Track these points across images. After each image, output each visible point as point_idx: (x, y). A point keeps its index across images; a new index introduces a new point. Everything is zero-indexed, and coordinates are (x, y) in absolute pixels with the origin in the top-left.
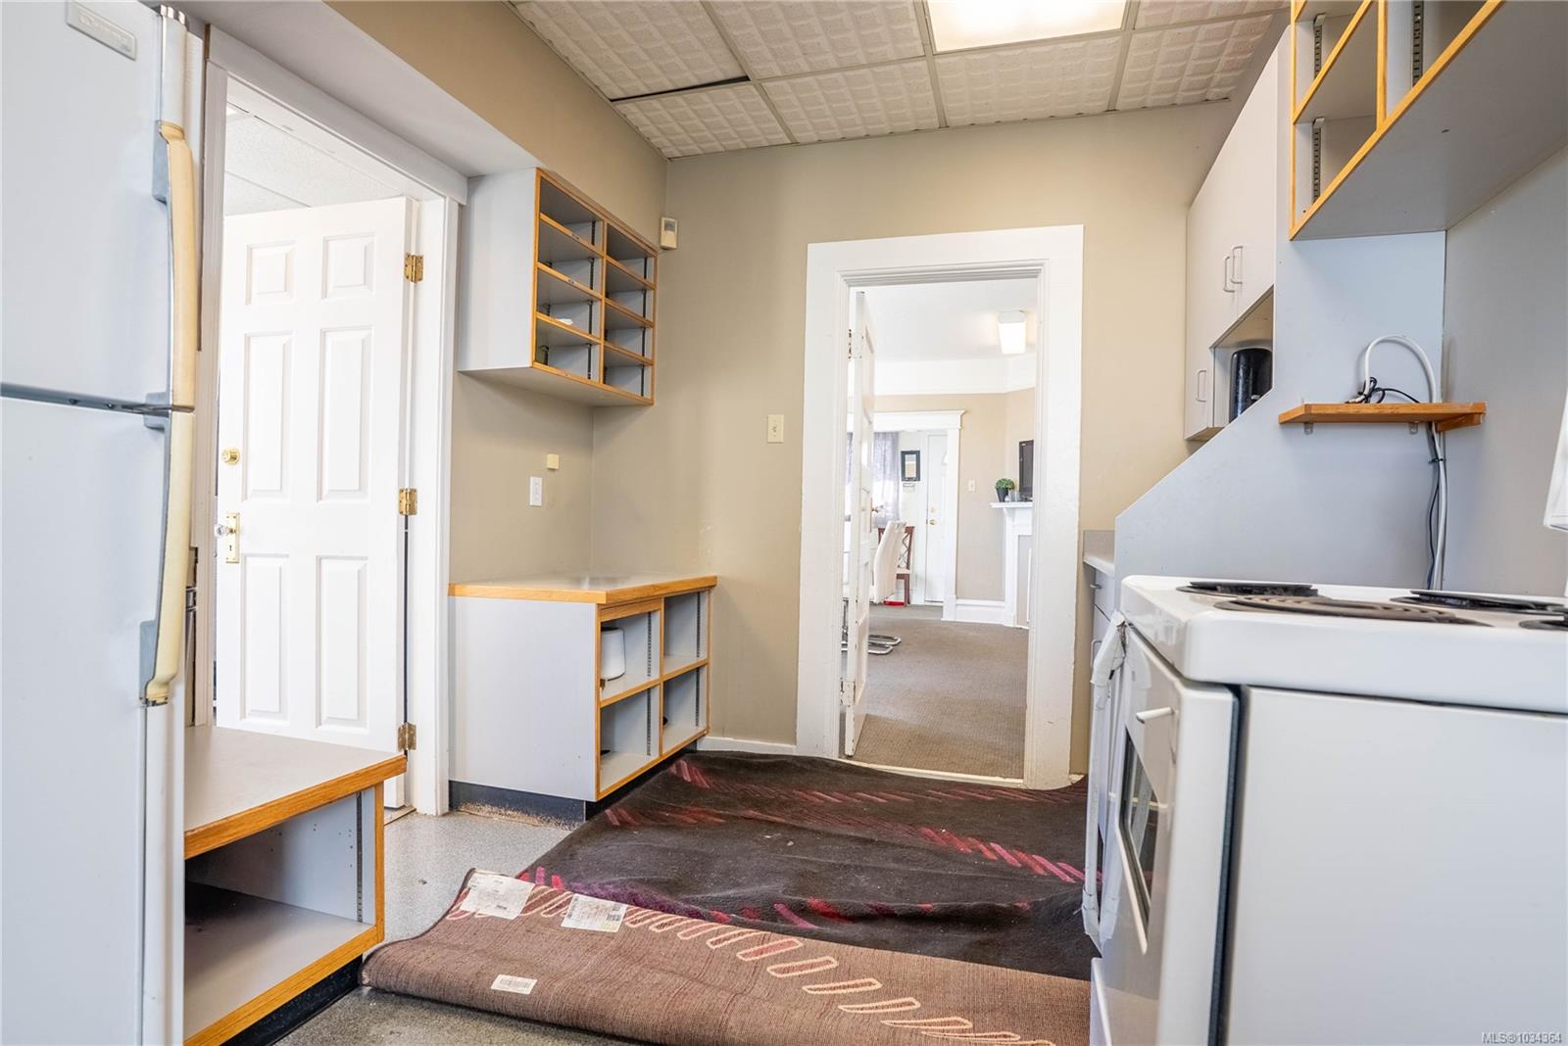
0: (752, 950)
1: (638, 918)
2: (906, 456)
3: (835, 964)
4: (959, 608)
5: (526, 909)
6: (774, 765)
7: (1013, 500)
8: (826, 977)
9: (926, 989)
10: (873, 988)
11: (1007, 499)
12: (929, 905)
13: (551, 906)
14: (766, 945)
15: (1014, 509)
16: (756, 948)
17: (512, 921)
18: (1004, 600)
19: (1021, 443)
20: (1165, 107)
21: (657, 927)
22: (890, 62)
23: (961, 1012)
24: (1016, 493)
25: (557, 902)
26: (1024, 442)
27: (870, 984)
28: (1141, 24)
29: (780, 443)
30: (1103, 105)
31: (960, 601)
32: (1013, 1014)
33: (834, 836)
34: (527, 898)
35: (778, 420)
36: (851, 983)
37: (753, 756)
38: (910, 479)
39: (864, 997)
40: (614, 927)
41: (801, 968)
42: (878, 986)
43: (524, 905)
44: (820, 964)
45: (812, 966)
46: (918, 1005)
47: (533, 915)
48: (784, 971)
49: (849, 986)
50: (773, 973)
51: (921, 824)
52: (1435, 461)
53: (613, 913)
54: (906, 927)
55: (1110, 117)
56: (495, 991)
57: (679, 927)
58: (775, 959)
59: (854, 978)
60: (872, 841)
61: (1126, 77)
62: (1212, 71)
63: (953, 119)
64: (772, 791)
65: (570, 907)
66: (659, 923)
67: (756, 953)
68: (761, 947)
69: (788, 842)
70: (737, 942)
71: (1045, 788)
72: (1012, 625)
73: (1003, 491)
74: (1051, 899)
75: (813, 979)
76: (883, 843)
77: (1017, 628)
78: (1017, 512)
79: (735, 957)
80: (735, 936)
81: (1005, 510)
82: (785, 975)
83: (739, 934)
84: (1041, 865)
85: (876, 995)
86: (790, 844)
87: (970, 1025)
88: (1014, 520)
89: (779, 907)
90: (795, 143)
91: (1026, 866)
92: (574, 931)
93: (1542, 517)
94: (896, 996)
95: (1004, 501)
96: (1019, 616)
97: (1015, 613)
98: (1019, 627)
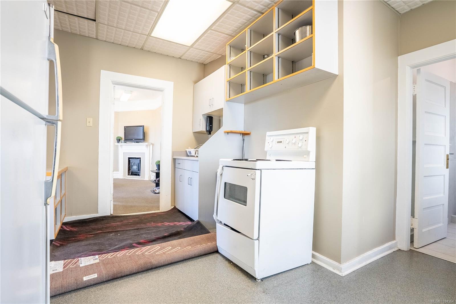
0: (139, 252)
1: (103, 257)
3: (160, 247)
5: (64, 267)
6: (94, 220)
7: (121, 143)
8: (159, 250)
9: (180, 245)
10: (170, 248)
11: (120, 142)
12: (166, 234)
13: (72, 264)
14: (142, 250)
15: (122, 145)
16: (140, 251)
17: (63, 271)
18: (120, 171)
19: (125, 127)
20: (191, 61)
21: (110, 256)
22: (139, 33)
23: (188, 246)
24: (123, 141)
25: (74, 262)
27: (169, 248)
28: (194, 47)
29: (91, 126)
30: (179, 57)
32: (196, 243)
33: (128, 230)
34: (63, 265)
35: (91, 120)
36: (165, 249)
37: (84, 220)
39: (169, 250)
40: (98, 261)
41: (153, 251)
42: (171, 248)
43: (63, 267)
44: (156, 249)
45: (155, 249)
46: (180, 248)
47: (68, 268)
48: (149, 252)
49: (165, 250)
50: (147, 254)
51: (146, 223)
52: (243, 140)
53: (94, 258)
54: (163, 240)
55: (179, 59)
56: (85, 281)
57: (117, 254)
58: (146, 251)
59: (165, 248)
60: (139, 229)
61: (186, 54)
62: (201, 58)
63: (145, 48)
64: (99, 226)
65: (80, 261)
66: (111, 255)
67: (141, 252)
68: (141, 250)
69: (118, 234)
70: (134, 252)
71: (165, 211)
72: (122, 178)
73: (119, 140)
74: (188, 226)
75: (157, 251)
76: (142, 228)
78: (123, 146)
79: (136, 255)
80: (133, 251)
81: (119, 145)
82: (150, 253)
83: (134, 250)
84: (178, 224)
85: (171, 249)
86: (119, 234)
87: (191, 247)
88: (122, 148)
89: (134, 244)
90: (97, 39)
91: (175, 225)
92: (86, 267)
93: (264, 149)
94: (175, 248)
95: (119, 143)
96: (124, 175)
97: (123, 174)
98: (124, 178)
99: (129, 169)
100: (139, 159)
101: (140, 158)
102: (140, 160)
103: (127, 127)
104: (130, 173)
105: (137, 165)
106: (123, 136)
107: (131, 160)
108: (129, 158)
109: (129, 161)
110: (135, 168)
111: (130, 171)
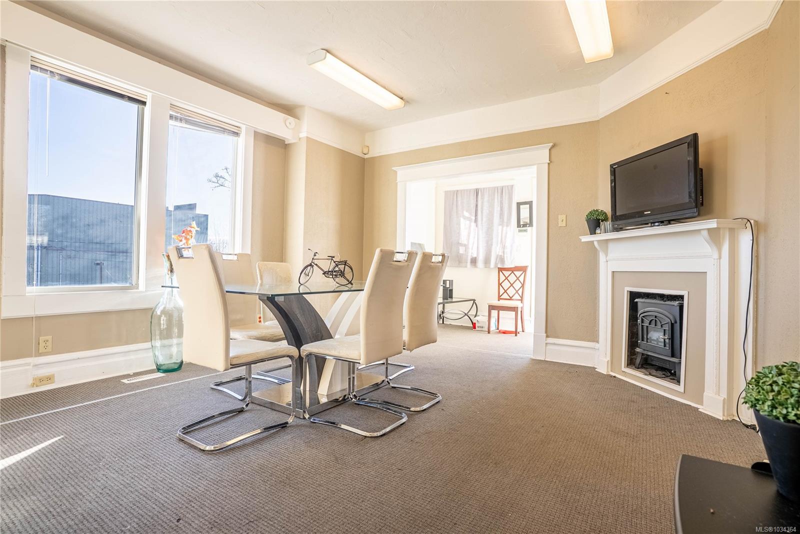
2: (521, 206)
4: (549, 347)
7: (604, 232)
11: (598, 231)
15: (607, 241)
18: (598, 342)
19: (611, 166)
24: (609, 226)
26: (615, 164)
31: (550, 340)
38: (524, 226)
72: (604, 371)
73: (595, 223)
77: (611, 376)
78: (610, 243)
81: (596, 244)
95: (596, 233)
96: (613, 363)
97: (609, 358)
98: (613, 374)
99: (633, 344)
100: (676, 303)
101: (681, 297)
102: (681, 307)
103: (621, 164)
104: (638, 361)
105: (667, 327)
106: (605, 206)
107: (639, 305)
108: (633, 296)
109: (633, 307)
110: (657, 340)
111: (638, 350)
